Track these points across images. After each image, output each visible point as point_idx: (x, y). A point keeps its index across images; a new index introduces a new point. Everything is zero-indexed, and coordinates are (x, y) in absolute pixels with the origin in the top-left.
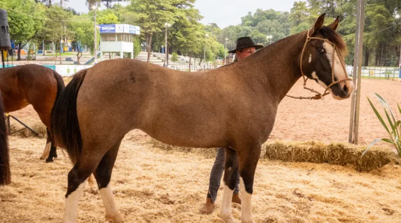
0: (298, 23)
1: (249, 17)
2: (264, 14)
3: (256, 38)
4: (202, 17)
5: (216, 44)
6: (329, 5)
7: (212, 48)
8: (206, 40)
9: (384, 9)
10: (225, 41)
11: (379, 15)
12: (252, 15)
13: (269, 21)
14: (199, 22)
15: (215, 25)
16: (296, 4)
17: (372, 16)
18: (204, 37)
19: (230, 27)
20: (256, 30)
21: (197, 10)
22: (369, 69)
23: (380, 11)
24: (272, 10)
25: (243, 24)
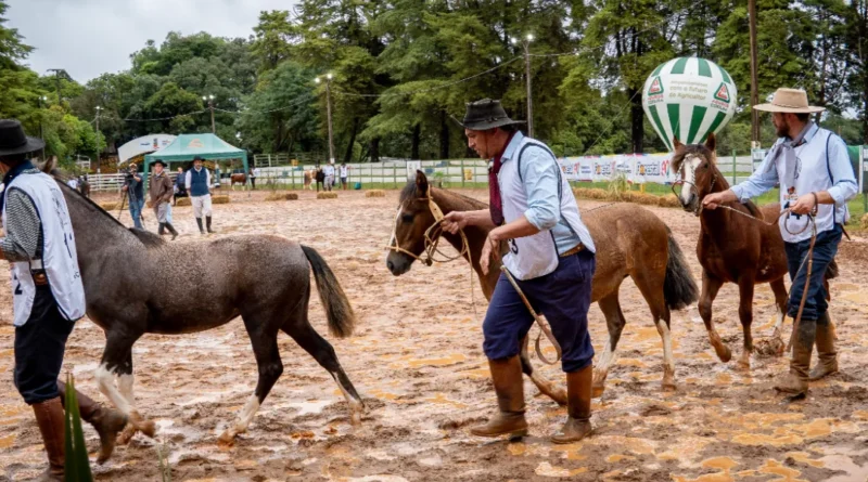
0: (274, 62)
1: (149, 54)
2: (187, 43)
3: (172, 102)
4: (29, 49)
5: (73, 122)
6: (346, 18)
7: (61, 132)
8: (44, 111)
9: (478, 24)
10: (93, 112)
11: (468, 36)
12: (158, 47)
13: (200, 60)
14: (21, 62)
15: (62, 74)
16: (265, 16)
17: (452, 39)
18: (38, 104)
19: (105, 78)
20: (170, 83)
21: (14, 32)
22: (463, 166)
23: (468, 29)
24: (207, 36)
25: (136, 70)
